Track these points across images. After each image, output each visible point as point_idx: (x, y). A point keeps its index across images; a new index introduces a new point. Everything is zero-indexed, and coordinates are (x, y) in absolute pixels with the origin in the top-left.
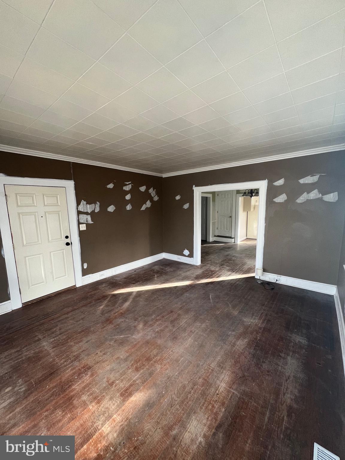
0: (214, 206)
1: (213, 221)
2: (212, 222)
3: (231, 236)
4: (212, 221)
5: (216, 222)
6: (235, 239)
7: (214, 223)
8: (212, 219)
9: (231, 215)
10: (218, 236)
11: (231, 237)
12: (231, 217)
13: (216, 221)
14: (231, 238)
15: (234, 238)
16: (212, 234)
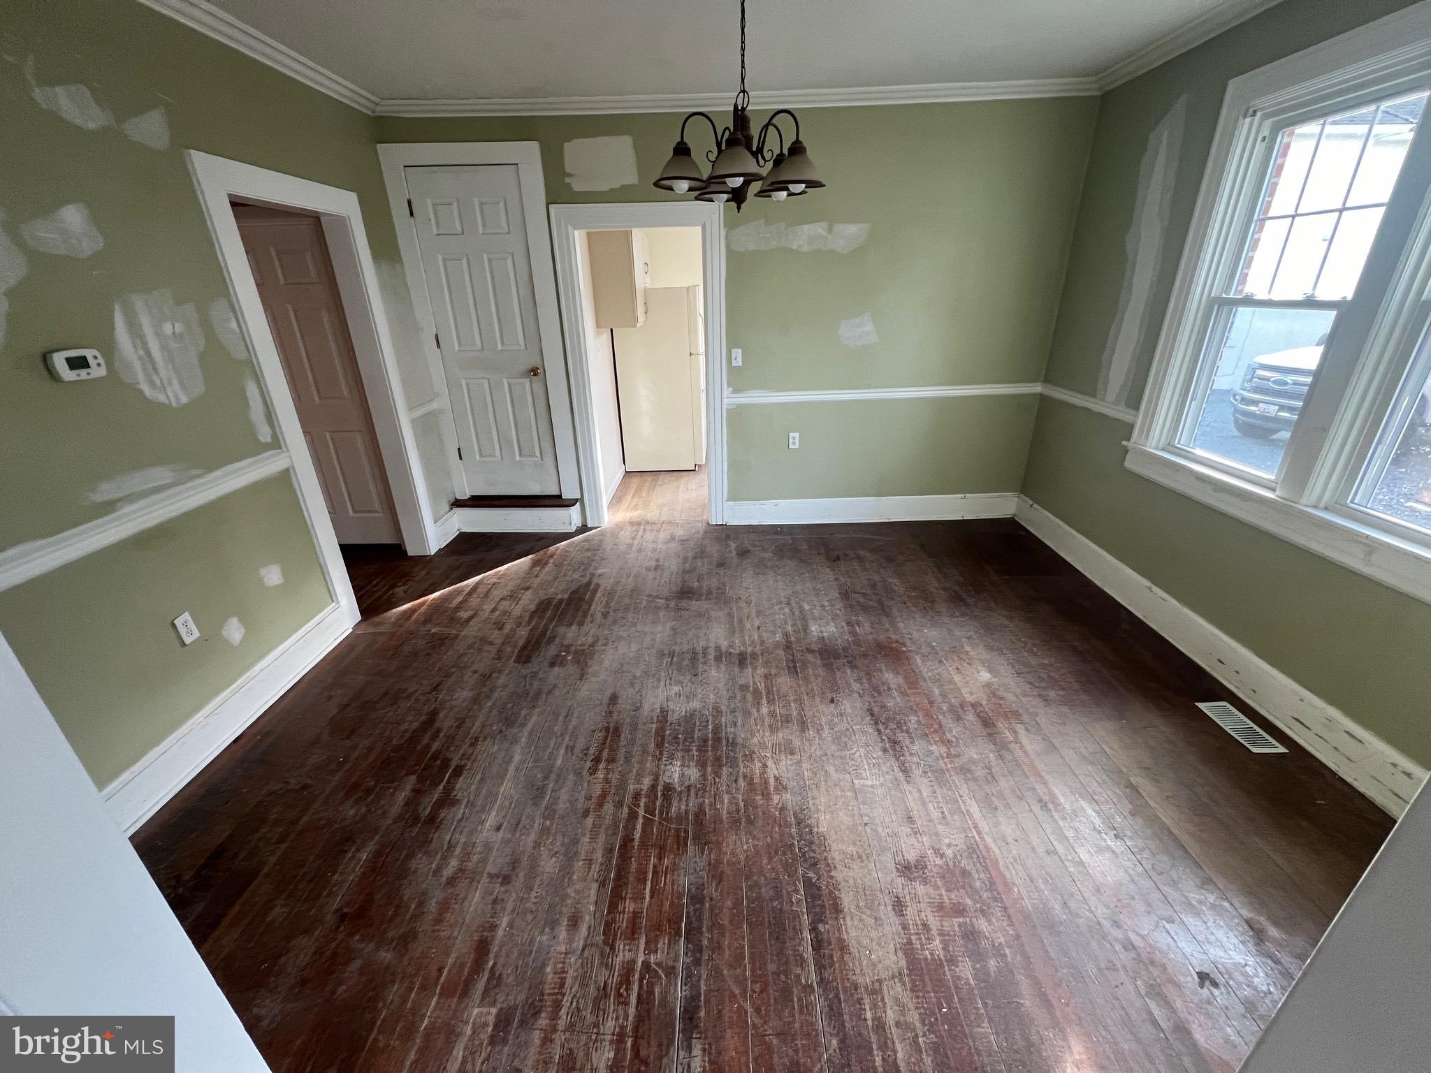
0: (397, 292)
1: (419, 413)
2: (413, 421)
3: (556, 493)
4: (410, 409)
5: (441, 411)
6: (583, 506)
7: (427, 427)
8: (408, 398)
9: (534, 361)
10: (479, 501)
11: (560, 496)
12: (534, 371)
13: (441, 403)
14: (555, 501)
15: (576, 501)
16: (434, 495)
